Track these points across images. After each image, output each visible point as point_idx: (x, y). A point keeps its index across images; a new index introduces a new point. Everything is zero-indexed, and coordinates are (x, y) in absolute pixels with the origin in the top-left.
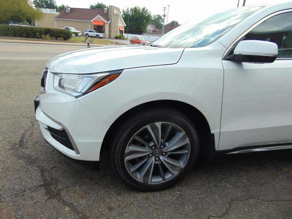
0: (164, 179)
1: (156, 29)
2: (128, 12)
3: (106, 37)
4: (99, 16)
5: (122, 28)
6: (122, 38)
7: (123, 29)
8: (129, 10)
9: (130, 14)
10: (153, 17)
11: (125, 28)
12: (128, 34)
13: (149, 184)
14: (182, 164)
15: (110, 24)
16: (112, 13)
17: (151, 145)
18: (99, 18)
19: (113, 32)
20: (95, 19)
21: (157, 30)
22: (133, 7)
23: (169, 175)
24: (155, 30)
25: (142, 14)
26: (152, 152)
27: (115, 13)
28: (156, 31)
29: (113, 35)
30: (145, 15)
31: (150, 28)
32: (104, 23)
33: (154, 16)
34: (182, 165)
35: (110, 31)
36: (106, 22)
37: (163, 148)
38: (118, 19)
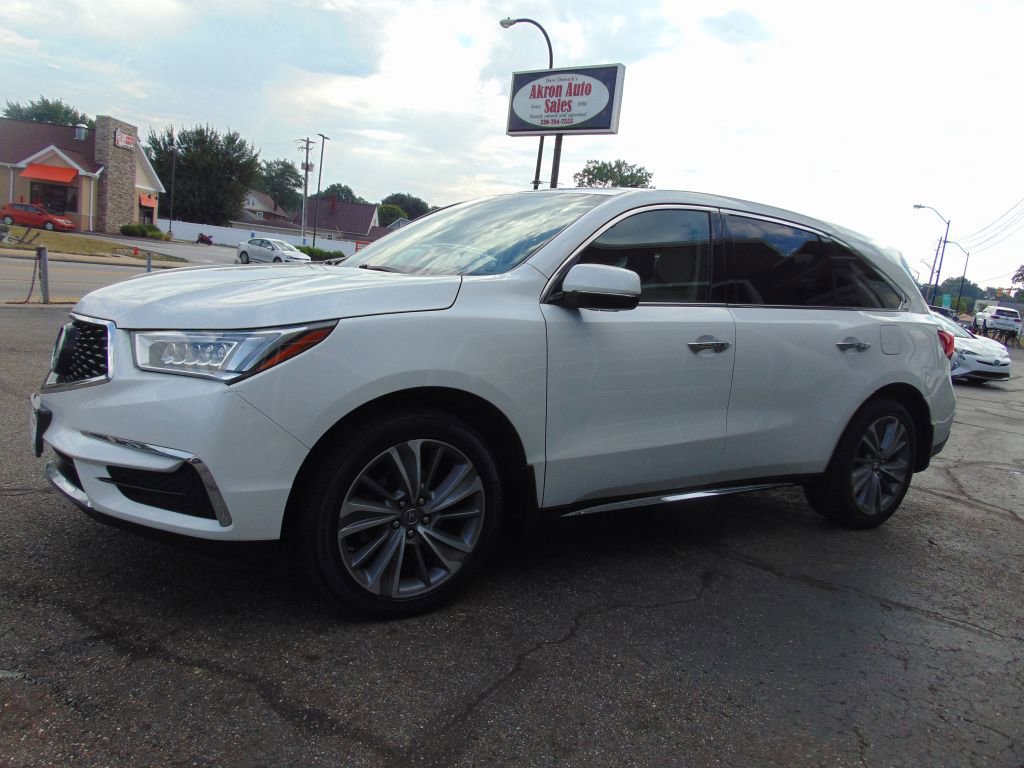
0: (428, 584)
1: (275, 209)
2: (172, 144)
3: (84, 227)
4: (52, 147)
5: (149, 197)
6: (150, 234)
7: (154, 204)
8: (176, 139)
9: (180, 150)
10: (264, 165)
11: (162, 198)
12: (173, 222)
13: (394, 596)
14: (467, 544)
15: (101, 184)
16: (111, 141)
17: (398, 497)
18: (54, 158)
19: (113, 210)
20: (35, 160)
21: (280, 211)
22: (190, 128)
23: (440, 573)
24: (272, 211)
25: (227, 153)
26: (399, 514)
27: (121, 144)
28: (275, 216)
29: (113, 222)
30: (238, 161)
31: (254, 203)
32: (77, 177)
33: (269, 165)
34: (469, 545)
35: (101, 207)
36: (82, 172)
37: (425, 503)
38: (134, 166)
